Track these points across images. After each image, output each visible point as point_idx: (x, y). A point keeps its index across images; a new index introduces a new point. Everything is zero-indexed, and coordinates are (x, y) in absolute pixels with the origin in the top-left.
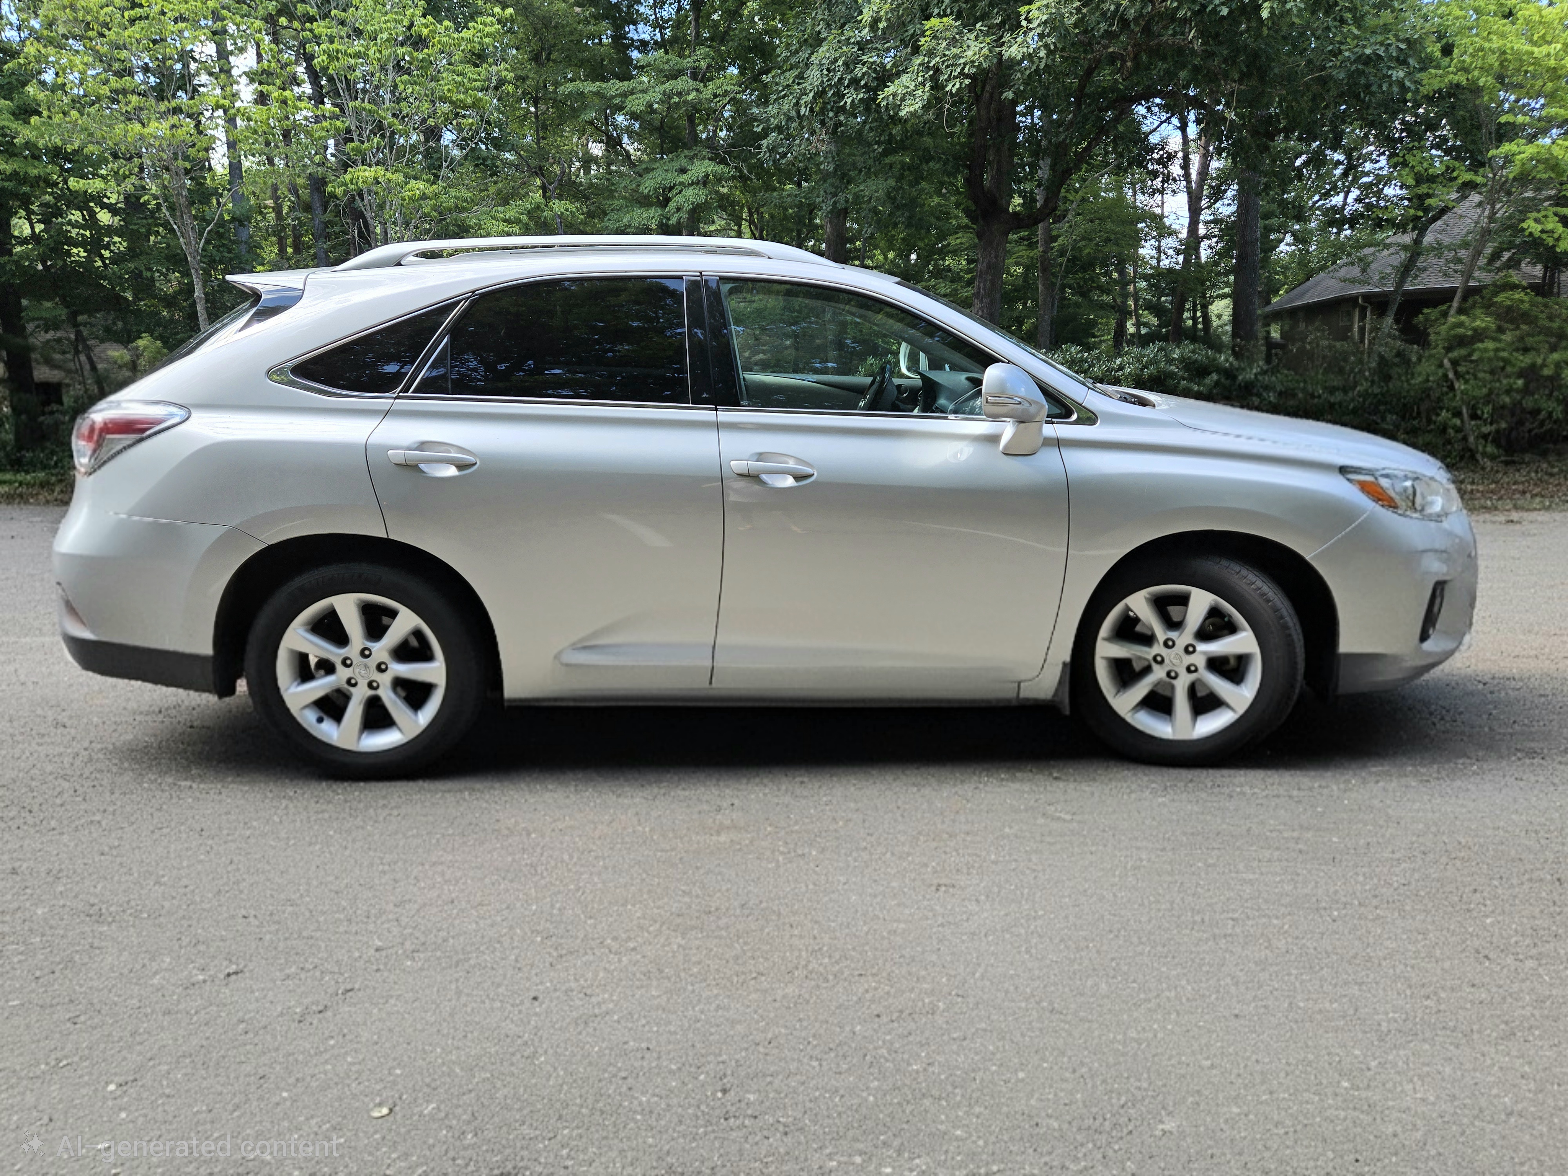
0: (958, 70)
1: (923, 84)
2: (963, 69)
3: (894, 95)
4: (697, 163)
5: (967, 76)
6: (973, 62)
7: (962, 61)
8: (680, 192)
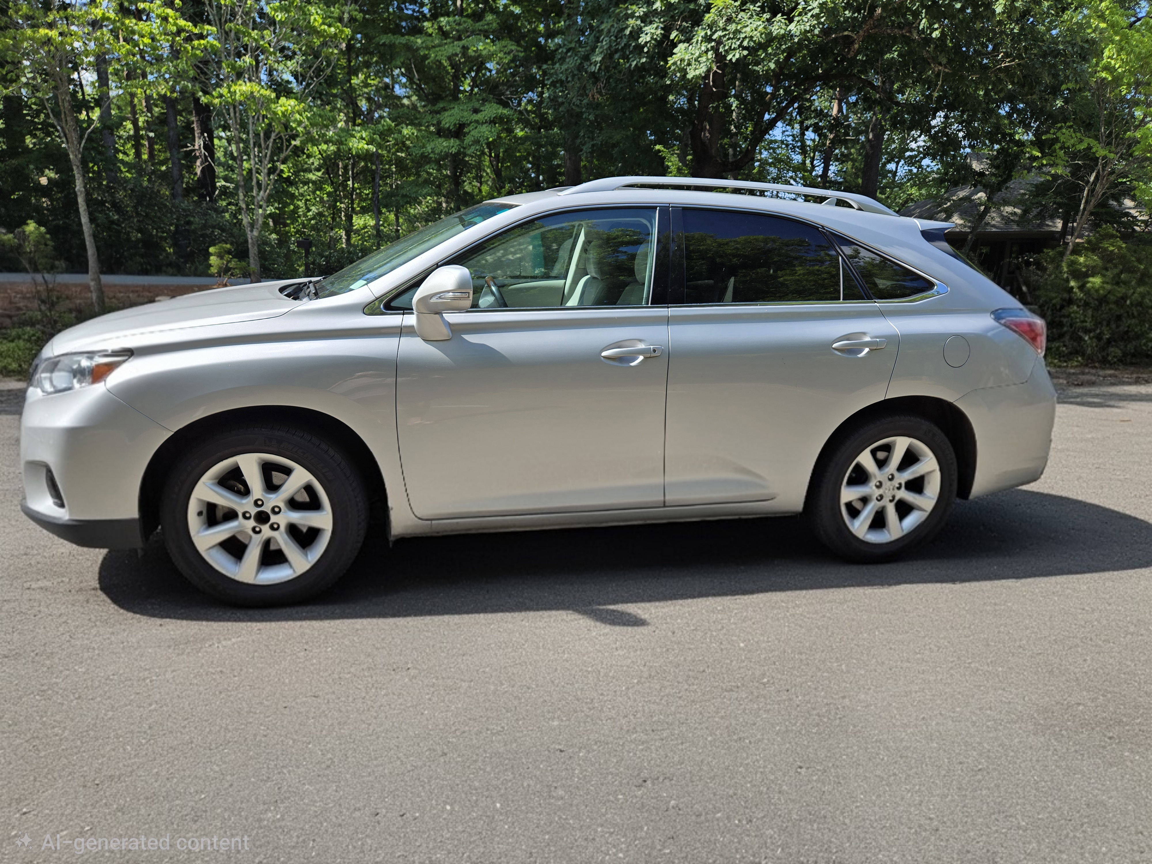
0: (738, 43)
1: (706, 52)
2: (742, 42)
3: (682, 60)
4: (487, 105)
5: (745, 48)
6: (751, 37)
7: (743, 36)
8: (476, 128)
